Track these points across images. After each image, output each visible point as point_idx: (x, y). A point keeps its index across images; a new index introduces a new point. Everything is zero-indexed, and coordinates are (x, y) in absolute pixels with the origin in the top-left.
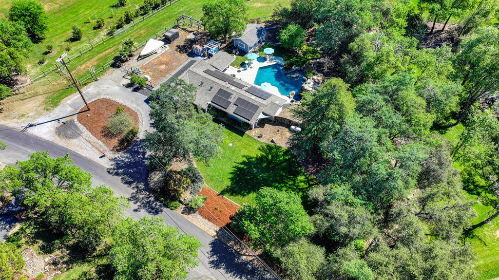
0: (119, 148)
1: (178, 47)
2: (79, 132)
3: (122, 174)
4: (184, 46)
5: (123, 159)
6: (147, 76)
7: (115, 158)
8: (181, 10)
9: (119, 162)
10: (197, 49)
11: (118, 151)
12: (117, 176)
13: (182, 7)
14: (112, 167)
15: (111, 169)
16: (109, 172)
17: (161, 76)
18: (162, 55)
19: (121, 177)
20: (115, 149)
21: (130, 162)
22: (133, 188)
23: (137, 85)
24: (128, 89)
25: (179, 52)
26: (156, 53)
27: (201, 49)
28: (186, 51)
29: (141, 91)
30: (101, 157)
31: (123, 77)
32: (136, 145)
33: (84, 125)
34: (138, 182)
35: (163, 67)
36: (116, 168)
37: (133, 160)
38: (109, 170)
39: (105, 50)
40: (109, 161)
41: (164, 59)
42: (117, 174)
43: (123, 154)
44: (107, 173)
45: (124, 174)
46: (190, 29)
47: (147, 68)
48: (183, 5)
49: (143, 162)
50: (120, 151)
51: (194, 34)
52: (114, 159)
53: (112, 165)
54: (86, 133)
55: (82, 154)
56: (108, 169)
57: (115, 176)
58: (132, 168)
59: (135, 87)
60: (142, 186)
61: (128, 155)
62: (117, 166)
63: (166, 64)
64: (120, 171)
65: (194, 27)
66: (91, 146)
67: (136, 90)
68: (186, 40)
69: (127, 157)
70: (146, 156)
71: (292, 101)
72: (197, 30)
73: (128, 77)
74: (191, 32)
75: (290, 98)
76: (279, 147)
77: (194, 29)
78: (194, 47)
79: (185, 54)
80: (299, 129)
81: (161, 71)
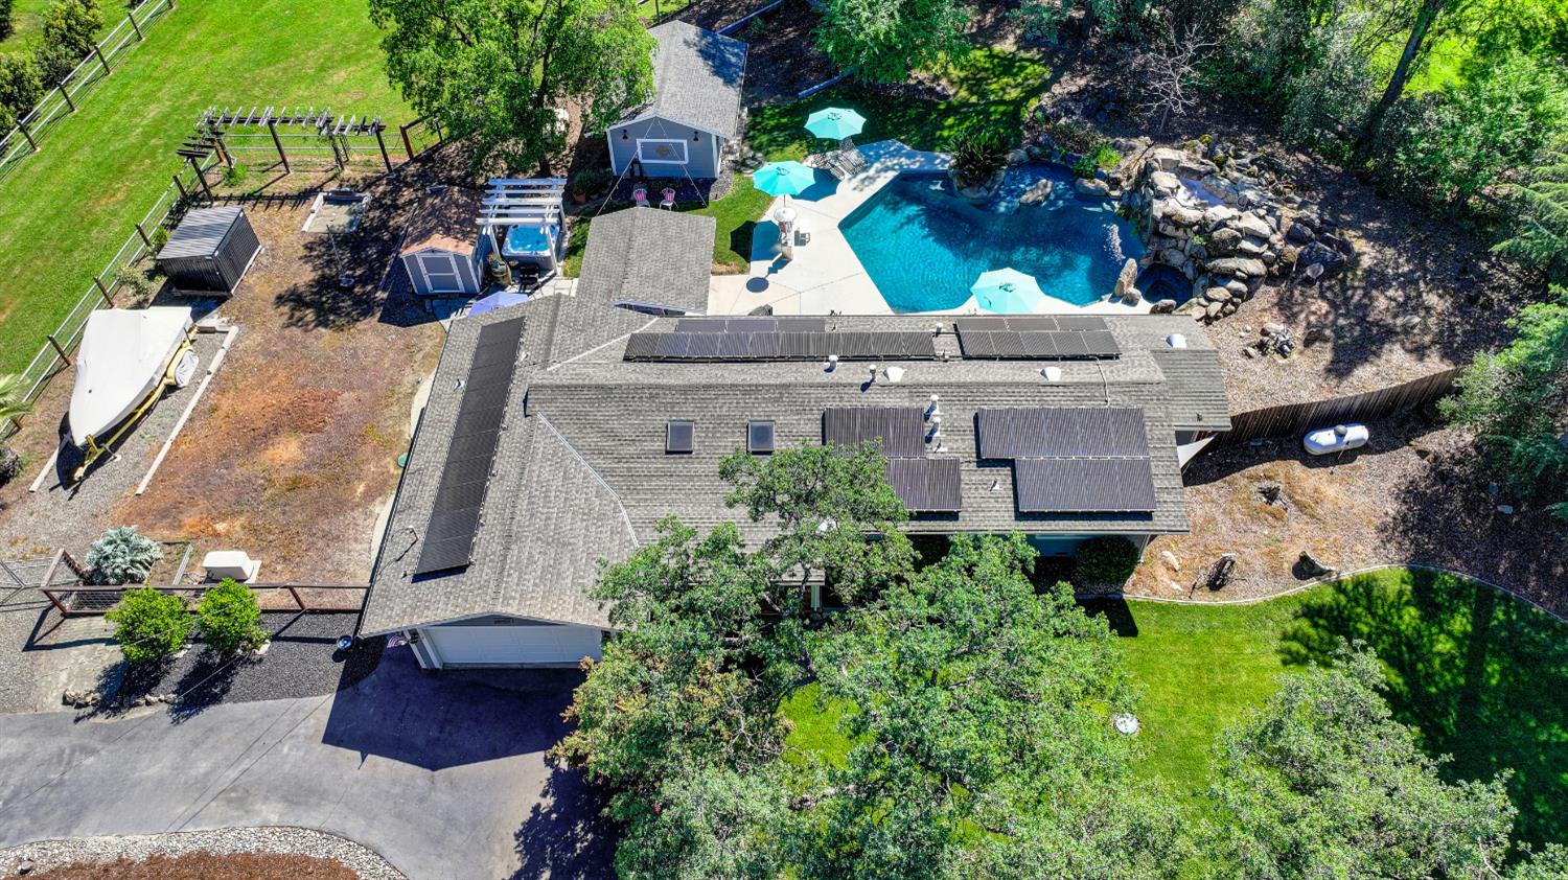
1: (293, 299)
4: (323, 284)
6: (218, 559)
8: (153, 112)
10: (437, 262)
13: (149, 98)
17: (322, 512)
18: (221, 384)
23: (184, 657)
24: (133, 715)
25: (322, 322)
26: (172, 388)
27: (467, 249)
28: (365, 307)
29: (241, 678)
31: (30, 646)
35: (287, 451)
41: (255, 403)
46: (293, 183)
47: (176, 505)
48: (148, 86)
51: (335, 199)
59: (177, 675)
63: (298, 419)
65: (305, 167)
67: (200, 691)
68: (309, 247)
71: (1154, 311)
72: (331, 174)
73: (78, 628)
74: (305, 195)
75: (1131, 301)
76: (1365, 590)
77: (313, 179)
78: (412, 258)
79: (373, 321)
80: (1358, 433)
81: (294, 485)
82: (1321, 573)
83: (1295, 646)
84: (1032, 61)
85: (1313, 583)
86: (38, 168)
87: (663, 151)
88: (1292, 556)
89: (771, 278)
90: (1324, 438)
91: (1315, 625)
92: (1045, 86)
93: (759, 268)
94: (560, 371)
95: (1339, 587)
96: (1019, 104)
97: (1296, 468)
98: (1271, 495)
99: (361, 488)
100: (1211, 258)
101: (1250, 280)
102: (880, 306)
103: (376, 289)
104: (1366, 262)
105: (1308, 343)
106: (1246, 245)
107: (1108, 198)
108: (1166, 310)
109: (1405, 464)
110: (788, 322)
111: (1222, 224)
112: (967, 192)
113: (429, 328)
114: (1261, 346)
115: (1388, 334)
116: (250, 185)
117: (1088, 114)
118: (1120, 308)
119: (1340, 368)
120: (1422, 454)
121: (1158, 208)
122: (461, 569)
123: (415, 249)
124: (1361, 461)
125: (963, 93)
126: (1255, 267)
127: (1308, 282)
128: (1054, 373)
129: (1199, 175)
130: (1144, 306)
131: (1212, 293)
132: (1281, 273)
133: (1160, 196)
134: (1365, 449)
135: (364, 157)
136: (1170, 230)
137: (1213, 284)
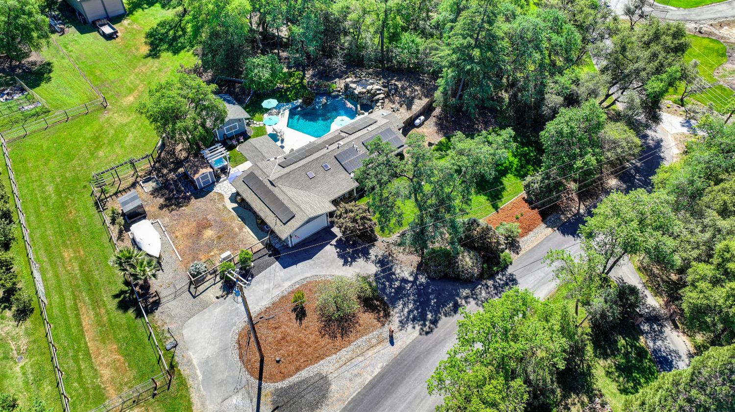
0: (382, 314)
2: (317, 378)
3: (436, 315)
4: (168, 199)
5: (406, 310)
6: (222, 256)
7: (401, 322)
8: (50, 188)
9: (411, 316)
10: (204, 177)
11: (387, 315)
12: (440, 322)
13: (42, 186)
14: (418, 328)
15: (422, 329)
16: (427, 333)
17: (233, 238)
19: (443, 317)
20: (382, 319)
21: (415, 301)
22: (466, 302)
25: (179, 207)
27: (210, 169)
28: (187, 198)
29: (254, 271)
30: (392, 343)
31: (194, 297)
32: (384, 288)
33: (298, 369)
34: (458, 295)
35: (209, 233)
36: (421, 323)
37: (412, 297)
38: (424, 333)
40: (403, 332)
41: (187, 229)
42: (435, 322)
43: (396, 310)
44: (429, 335)
45: (436, 312)
46: (126, 184)
47: (194, 257)
49: (421, 284)
50: (389, 313)
51: (145, 181)
52: (403, 324)
53: (414, 328)
54: (325, 366)
55: (373, 375)
56: (421, 334)
57: (438, 325)
58: (429, 300)
60: (465, 292)
61: (401, 302)
62: (419, 321)
63: (202, 227)
64: (429, 316)
66: (361, 359)
68: (152, 194)
69: (404, 305)
70: (411, 279)
73: (201, 288)
75: (363, 114)
76: (440, 143)
78: (198, 179)
80: (422, 118)
81: (219, 237)
82: (433, 144)
85: (433, 146)
90: (417, 121)
93: (278, 143)
94: (273, 176)
95: (437, 145)
97: (417, 129)
99: (237, 229)
100: (373, 98)
101: (383, 99)
102: (312, 139)
104: (400, 86)
105: (401, 106)
106: (378, 92)
107: (340, 95)
109: (432, 120)
111: (372, 90)
113: (211, 194)
114: (394, 111)
115: (413, 98)
119: (409, 108)
120: (434, 116)
122: (294, 216)
123: (197, 176)
124: (425, 123)
126: (382, 96)
127: (393, 95)
130: (366, 114)
131: (377, 105)
132: (387, 95)
134: (426, 120)
137: (377, 103)
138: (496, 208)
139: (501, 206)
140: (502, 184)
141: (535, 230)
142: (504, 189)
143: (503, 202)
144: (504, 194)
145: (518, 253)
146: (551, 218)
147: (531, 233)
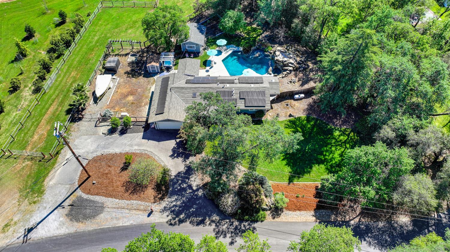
0: (160, 196)
1: (127, 73)
2: (100, 205)
3: (186, 218)
4: (132, 70)
5: (174, 203)
6: (123, 114)
7: (165, 207)
8: (96, 38)
9: (173, 209)
10: (153, 67)
11: (162, 199)
12: (184, 224)
13: (95, 35)
14: (170, 217)
15: (171, 220)
16: (171, 224)
17: (138, 107)
18: (118, 87)
19: (188, 222)
20: (157, 199)
21: (184, 202)
22: (210, 224)
23: (120, 128)
24: (113, 135)
25: (133, 77)
26: (110, 88)
27: (158, 65)
28: (140, 74)
29: (128, 131)
30: (149, 216)
31: (95, 126)
32: (175, 183)
33: (97, 194)
34: (209, 217)
35: (131, 98)
36: (174, 216)
37: (184, 199)
38: (169, 223)
39: (48, 109)
40: (160, 214)
41: (125, 91)
42: (181, 221)
43: (169, 200)
44: (171, 226)
45: (188, 217)
46: (124, 52)
47: (114, 106)
48: (94, 33)
49: (197, 195)
50: (164, 198)
51: (132, 55)
52: (165, 209)
53: (168, 216)
54: (109, 202)
55: (123, 225)
56: (167, 222)
57: (181, 225)
58: (191, 207)
59: (119, 130)
60: (215, 217)
61: (176, 197)
62: (174, 214)
63: (131, 93)
64: (182, 216)
65: (126, 49)
66: (127, 211)
67: (123, 132)
68: (129, 64)
69: (176, 200)
70: (195, 188)
71: (274, 76)
72: (131, 51)
73: (103, 124)
74: (127, 55)
75: (270, 74)
76: (299, 118)
77: (128, 51)
78: (149, 66)
79: (141, 77)
80: (302, 95)
81: (132, 103)
82: (293, 116)
83: (286, 126)
84: (259, 29)
85: (292, 118)
86: (78, 49)
87: (191, 47)
88: (288, 114)
89: (210, 70)
90: (297, 96)
91: (290, 123)
92: (261, 34)
93: (208, 68)
94: (176, 85)
95: (295, 118)
96: (255, 38)
97: (292, 101)
98: (287, 105)
99: (143, 104)
100: (284, 67)
101: (290, 71)
102: (228, 75)
103: (142, 71)
104: (311, 67)
105: (298, 81)
106: (290, 65)
107: (270, 56)
108: (276, 76)
109: (310, 100)
110: (212, 77)
111: (286, 61)
112: (245, 54)
113: (152, 78)
114: (291, 82)
115: (311, 79)
116: (117, 53)
117: (268, 40)
118: (268, 75)
119: (302, 85)
120: (313, 99)
121: (276, 58)
122: (163, 113)
123: (149, 65)
124: (303, 100)
125: (246, 35)
126: (291, 68)
127: (300, 71)
128: (252, 85)
129: (284, 52)
131: (284, 73)
132: (296, 70)
133: (276, 56)
134: (304, 98)
135: (137, 48)
136: (278, 62)
137: (284, 71)
138: (291, 180)
139: (295, 182)
140: (311, 168)
141: (303, 212)
142: (309, 172)
143: (299, 181)
144: (306, 176)
145: (274, 218)
146: (323, 212)
147: (298, 212)
